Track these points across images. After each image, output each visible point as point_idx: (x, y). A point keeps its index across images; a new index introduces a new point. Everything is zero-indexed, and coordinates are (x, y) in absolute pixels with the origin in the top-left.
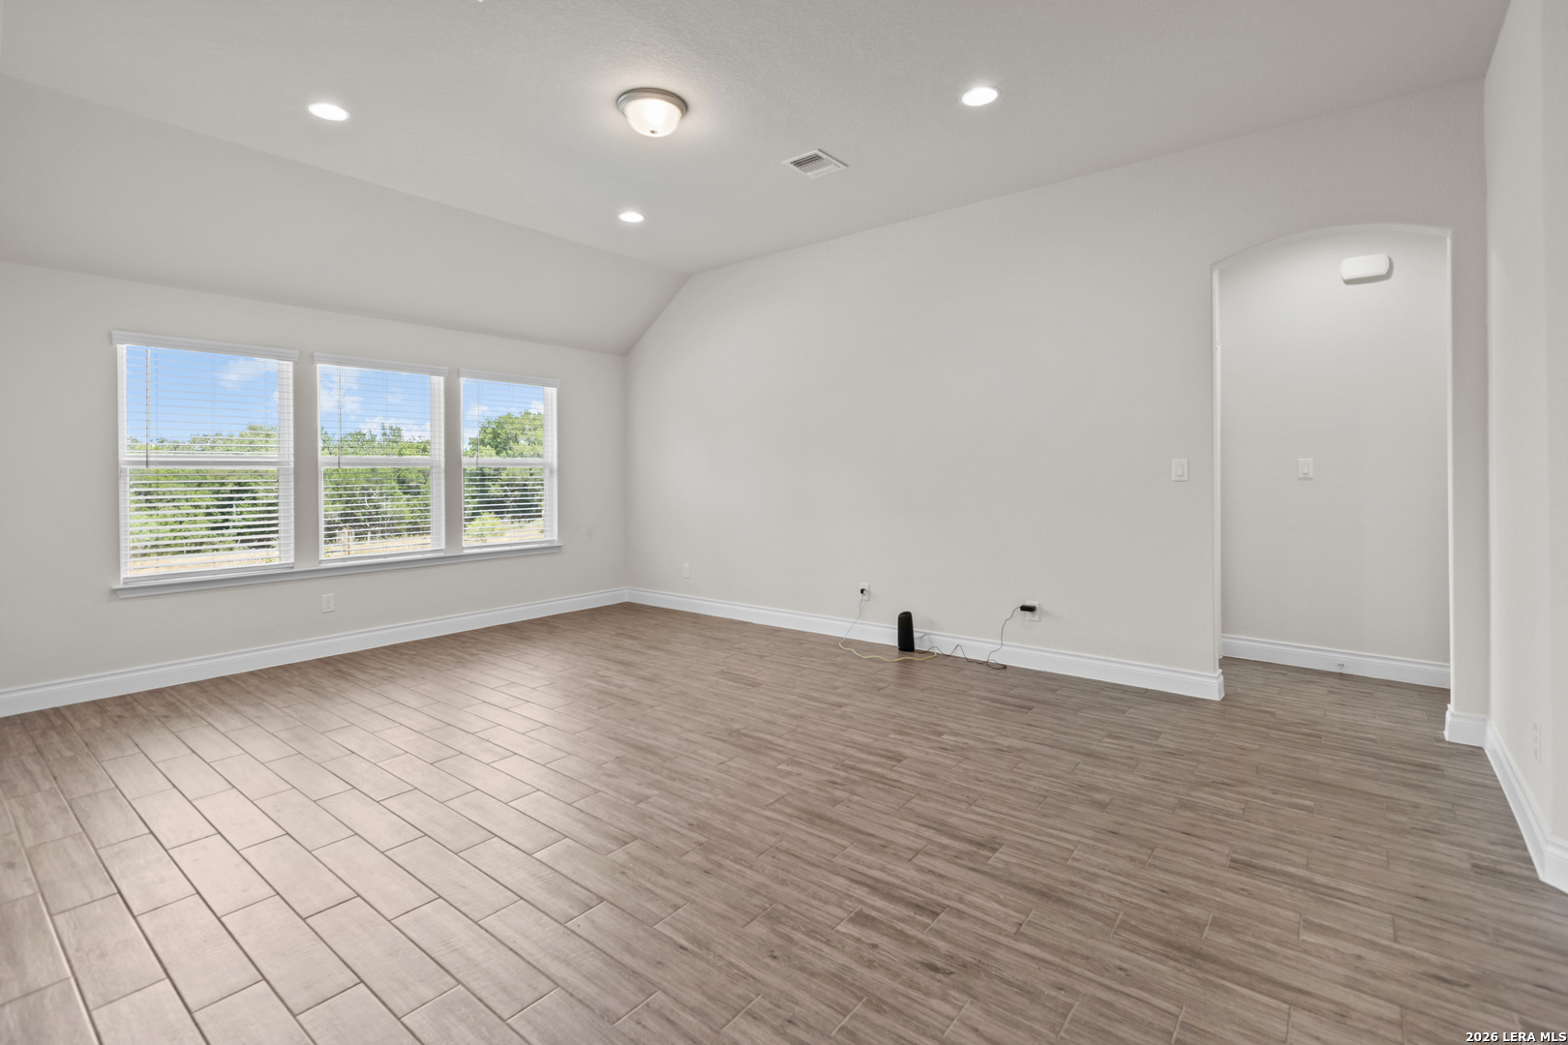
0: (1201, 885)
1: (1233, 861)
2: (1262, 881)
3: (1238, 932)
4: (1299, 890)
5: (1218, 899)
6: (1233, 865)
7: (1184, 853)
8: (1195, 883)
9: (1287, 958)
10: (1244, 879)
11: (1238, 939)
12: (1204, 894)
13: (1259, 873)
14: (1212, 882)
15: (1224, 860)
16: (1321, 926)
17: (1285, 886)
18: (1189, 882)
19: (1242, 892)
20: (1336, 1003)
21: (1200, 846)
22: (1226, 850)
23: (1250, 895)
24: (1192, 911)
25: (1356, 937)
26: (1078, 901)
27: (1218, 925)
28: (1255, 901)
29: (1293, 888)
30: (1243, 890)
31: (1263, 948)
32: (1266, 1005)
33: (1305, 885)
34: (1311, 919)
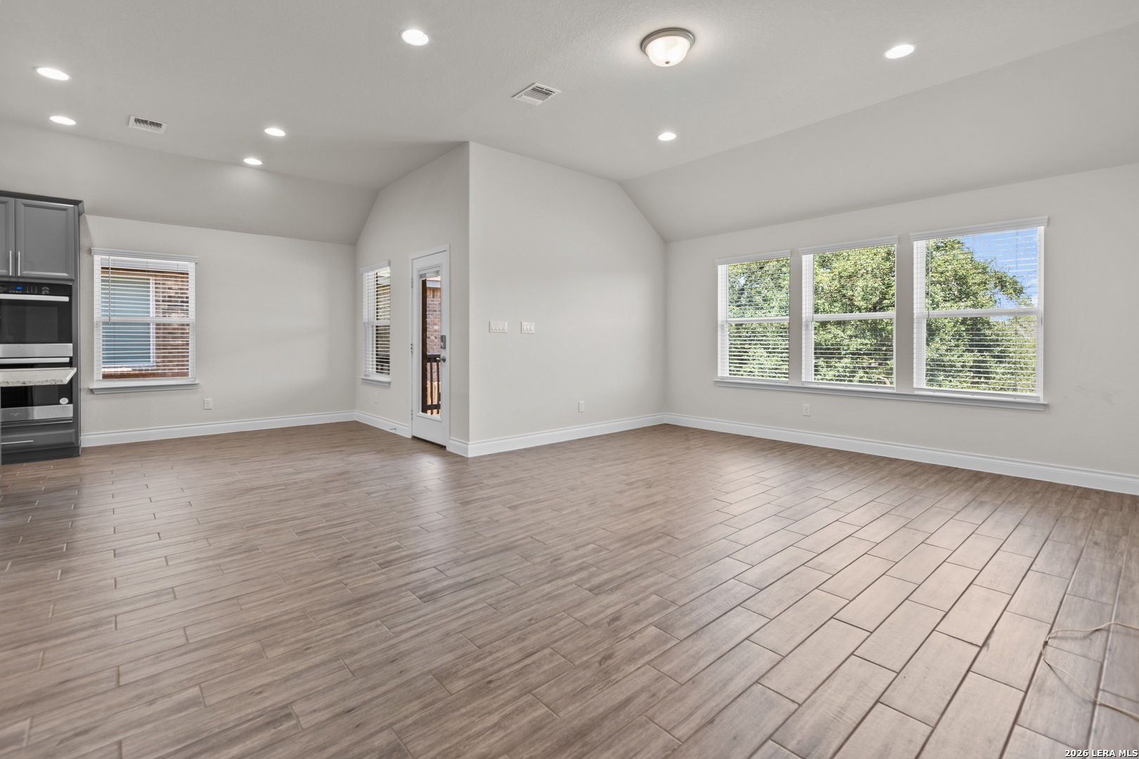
0: (291, 671)
1: (289, 716)
2: (251, 713)
3: (241, 659)
4: (217, 730)
5: (271, 671)
6: (286, 711)
7: (330, 688)
8: (296, 670)
9: (201, 666)
10: (267, 704)
11: (238, 655)
12: (283, 667)
13: (260, 720)
14: (286, 681)
15: (297, 708)
16: (186, 708)
17: (231, 725)
18: (301, 668)
19: (260, 690)
20: (162, 661)
21: (327, 707)
22: (305, 722)
23: (252, 692)
24: (278, 651)
25: (155, 720)
26: (341, 610)
27: (258, 654)
28: (246, 690)
29: (224, 728)
30: (260, 692)
31: (220, 661)
32: (202, 635)
33: (214, 741)
34: (196, 709)
